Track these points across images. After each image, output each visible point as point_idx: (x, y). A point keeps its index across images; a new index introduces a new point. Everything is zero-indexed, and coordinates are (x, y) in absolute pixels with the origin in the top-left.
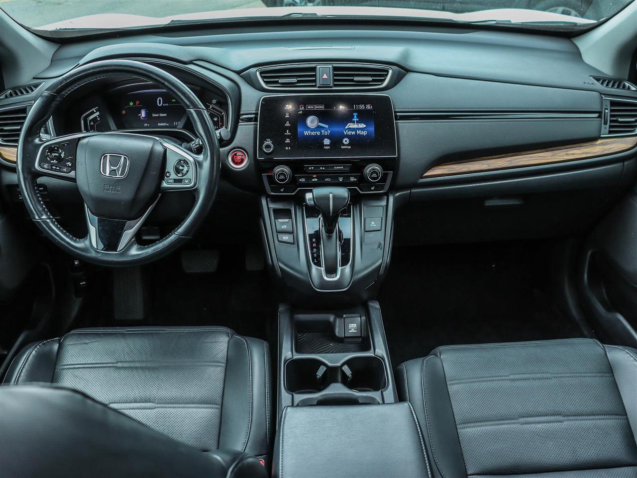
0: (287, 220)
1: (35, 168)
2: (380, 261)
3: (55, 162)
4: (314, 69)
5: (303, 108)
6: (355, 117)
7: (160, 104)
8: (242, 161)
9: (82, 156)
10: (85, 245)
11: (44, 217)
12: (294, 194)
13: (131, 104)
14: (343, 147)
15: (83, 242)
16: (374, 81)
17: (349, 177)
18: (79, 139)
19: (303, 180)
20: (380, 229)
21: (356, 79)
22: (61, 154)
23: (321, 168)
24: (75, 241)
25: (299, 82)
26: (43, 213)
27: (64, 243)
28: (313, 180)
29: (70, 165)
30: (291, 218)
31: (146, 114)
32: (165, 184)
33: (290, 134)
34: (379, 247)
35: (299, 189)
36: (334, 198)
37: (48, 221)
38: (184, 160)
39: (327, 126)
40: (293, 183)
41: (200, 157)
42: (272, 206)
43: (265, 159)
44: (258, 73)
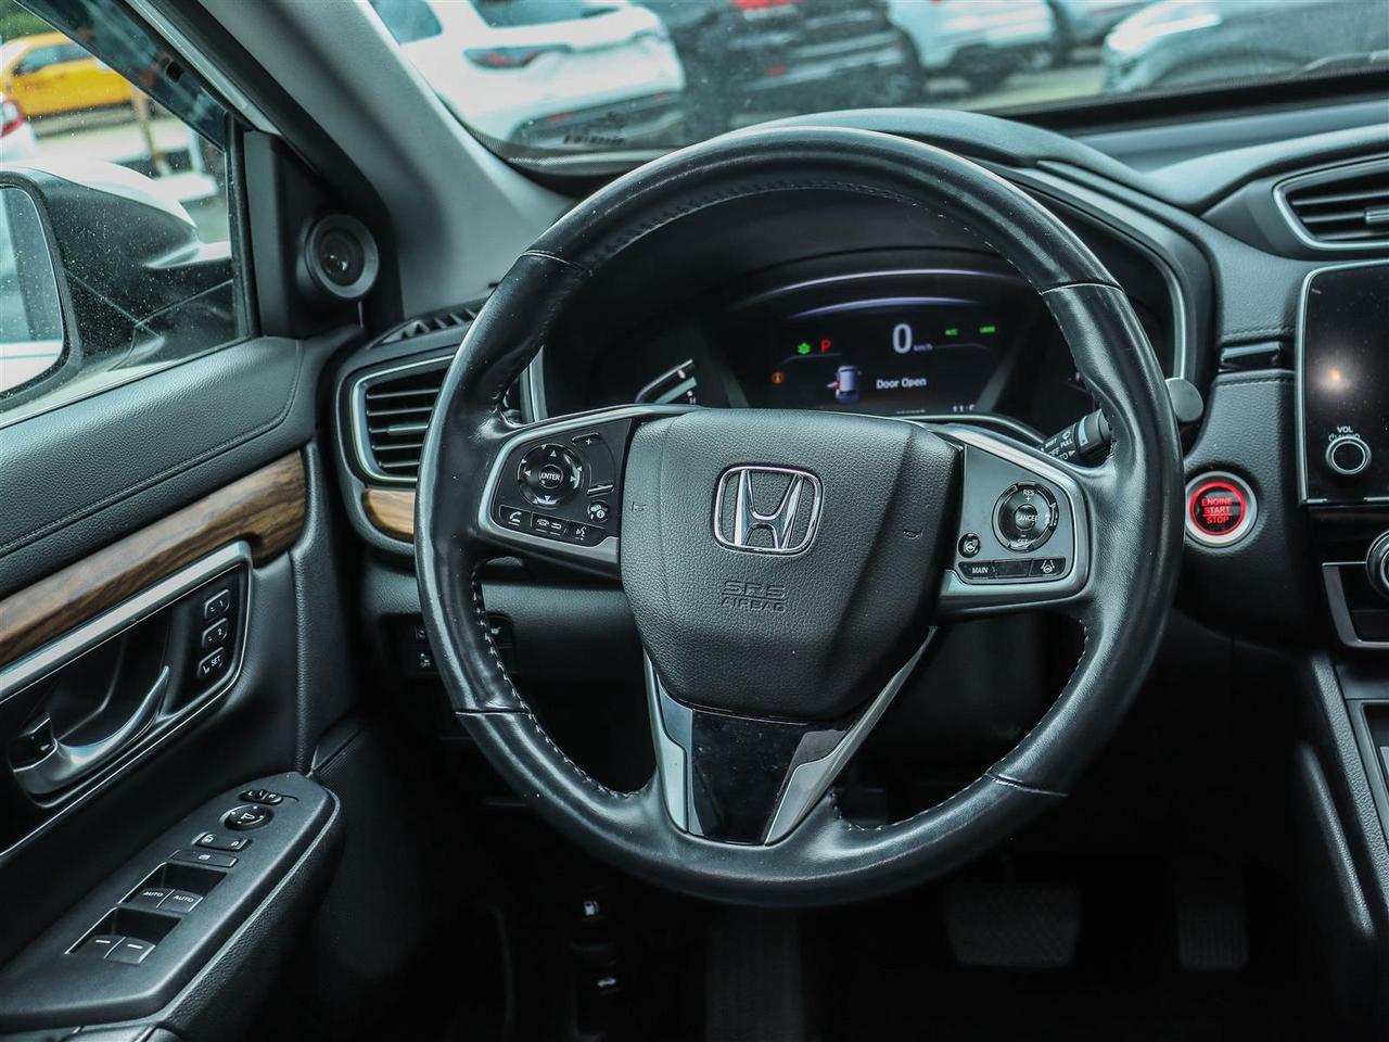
1: (476, 525)
3: (547, 501)
7: (902, 344)
8: (1232, 522)
9: (643, 483)
10: (644, 813)
11: (497, 702)
13: (804, 349)
15: (637, 802)
18: (639, 421)
22: (568, 472)
24: (605, 800)
26: (492, 688)
27: (561, 803)
29: (601, 514)
31: (856, 380)
32: (956, 585)
37: (510, 717)
38: (1037, 488)
41: (1106, 475)
42: (1362, 694)
43: (1330, 501)
44: (1278, 196)
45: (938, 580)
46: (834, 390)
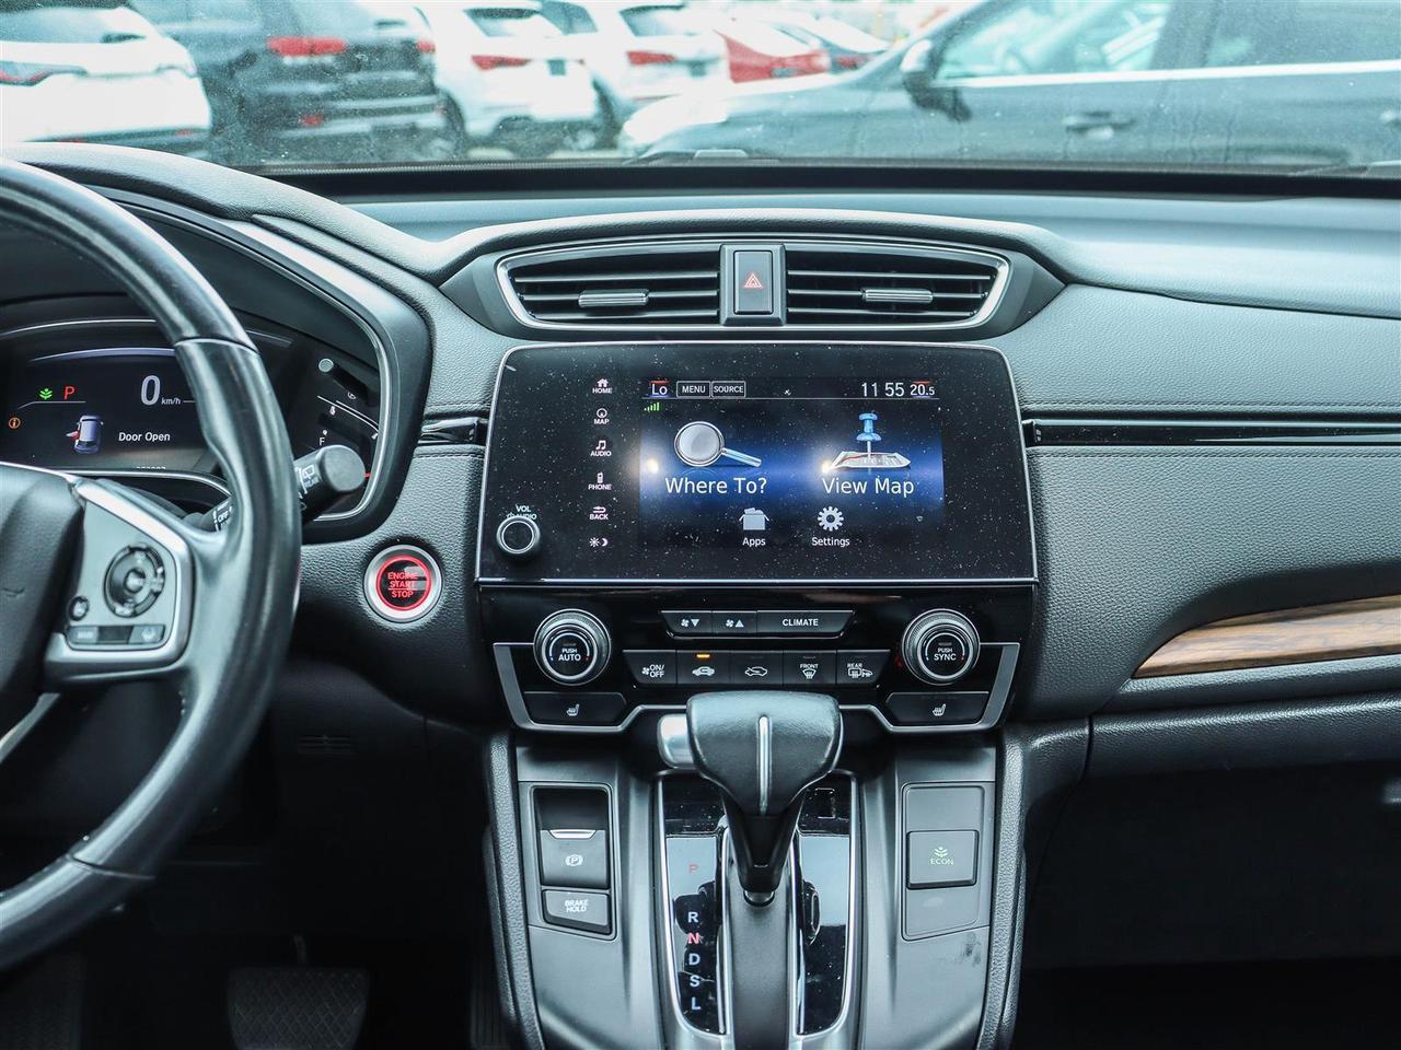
0: (587, 834)
2: (972, 1017)
4: (712, 260)
5: (663, 393)
6: (868, 427)
7: (150, 397)
8: (416, 598)
12: (620, 728)
13: (46, 394)
14: (817, 542)
16: (937, 304)
17: (839, 664)
19: (654, 672)
20: (970, 877)
21: (870, 294)
23: (730, 623)
25: (653, 305)
28: (697, 672)
30: (604, 824)
31: (98, 431)
32: (63, 651)
33: (608, 487)
34: (969, 952)
35: (639, 708)
36: (780, 737)
38: (148, 550)
39: (755, 462)
40: (616, 681)
41: (213, 543)
42: (531, 775)
43: (508, 580)
44: (502, 273)
45: (44, 643)
46: (72, 440)
